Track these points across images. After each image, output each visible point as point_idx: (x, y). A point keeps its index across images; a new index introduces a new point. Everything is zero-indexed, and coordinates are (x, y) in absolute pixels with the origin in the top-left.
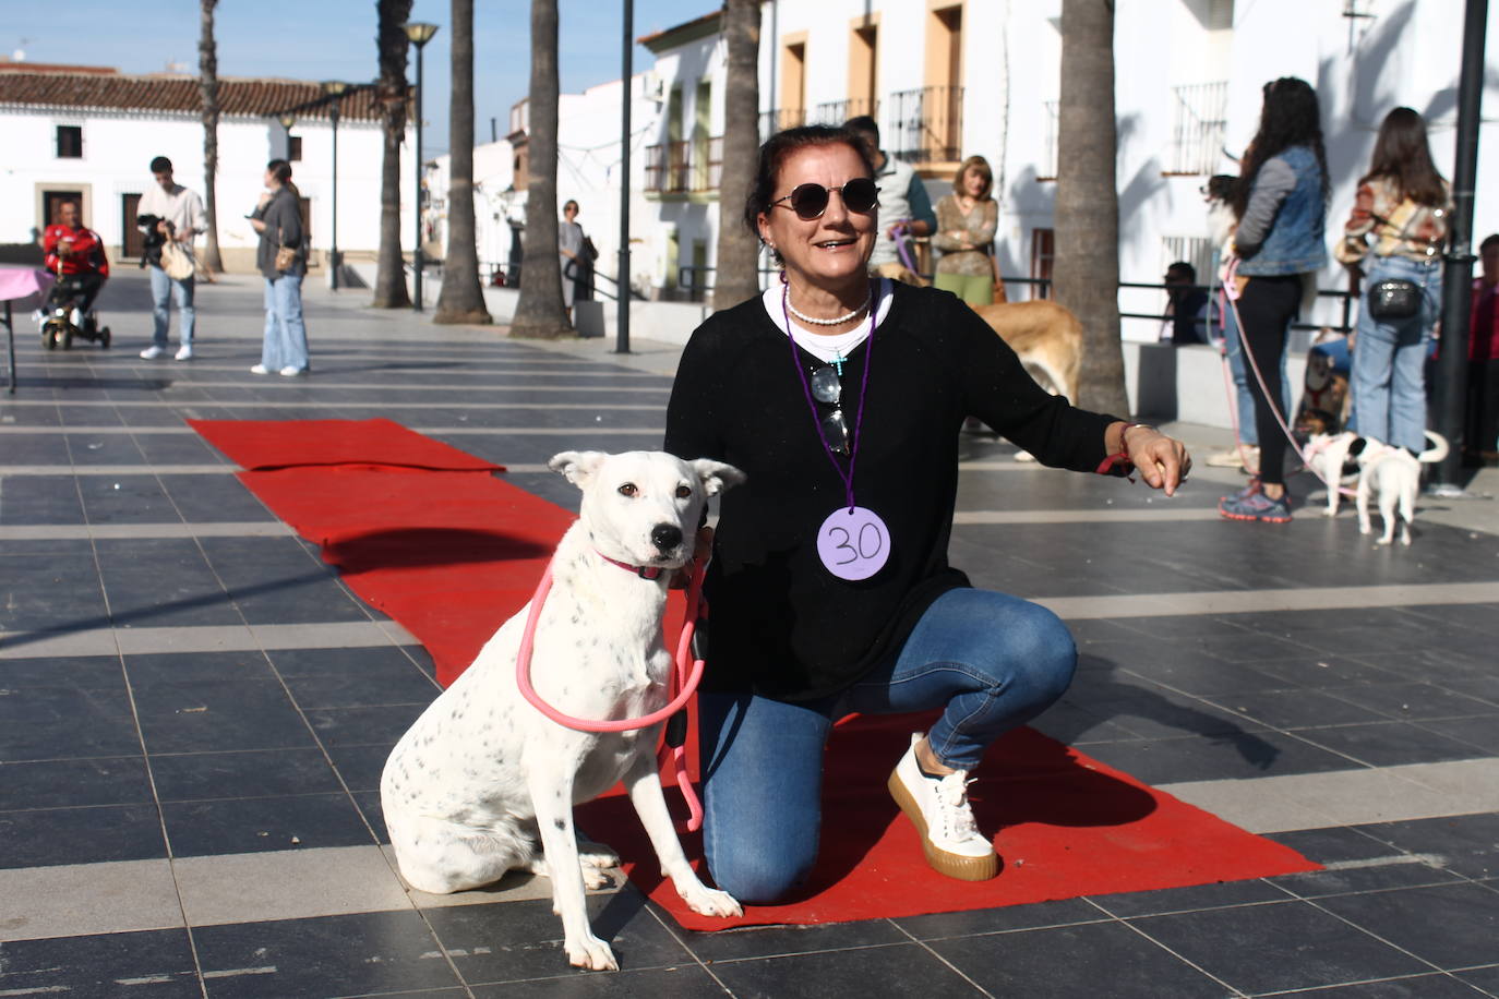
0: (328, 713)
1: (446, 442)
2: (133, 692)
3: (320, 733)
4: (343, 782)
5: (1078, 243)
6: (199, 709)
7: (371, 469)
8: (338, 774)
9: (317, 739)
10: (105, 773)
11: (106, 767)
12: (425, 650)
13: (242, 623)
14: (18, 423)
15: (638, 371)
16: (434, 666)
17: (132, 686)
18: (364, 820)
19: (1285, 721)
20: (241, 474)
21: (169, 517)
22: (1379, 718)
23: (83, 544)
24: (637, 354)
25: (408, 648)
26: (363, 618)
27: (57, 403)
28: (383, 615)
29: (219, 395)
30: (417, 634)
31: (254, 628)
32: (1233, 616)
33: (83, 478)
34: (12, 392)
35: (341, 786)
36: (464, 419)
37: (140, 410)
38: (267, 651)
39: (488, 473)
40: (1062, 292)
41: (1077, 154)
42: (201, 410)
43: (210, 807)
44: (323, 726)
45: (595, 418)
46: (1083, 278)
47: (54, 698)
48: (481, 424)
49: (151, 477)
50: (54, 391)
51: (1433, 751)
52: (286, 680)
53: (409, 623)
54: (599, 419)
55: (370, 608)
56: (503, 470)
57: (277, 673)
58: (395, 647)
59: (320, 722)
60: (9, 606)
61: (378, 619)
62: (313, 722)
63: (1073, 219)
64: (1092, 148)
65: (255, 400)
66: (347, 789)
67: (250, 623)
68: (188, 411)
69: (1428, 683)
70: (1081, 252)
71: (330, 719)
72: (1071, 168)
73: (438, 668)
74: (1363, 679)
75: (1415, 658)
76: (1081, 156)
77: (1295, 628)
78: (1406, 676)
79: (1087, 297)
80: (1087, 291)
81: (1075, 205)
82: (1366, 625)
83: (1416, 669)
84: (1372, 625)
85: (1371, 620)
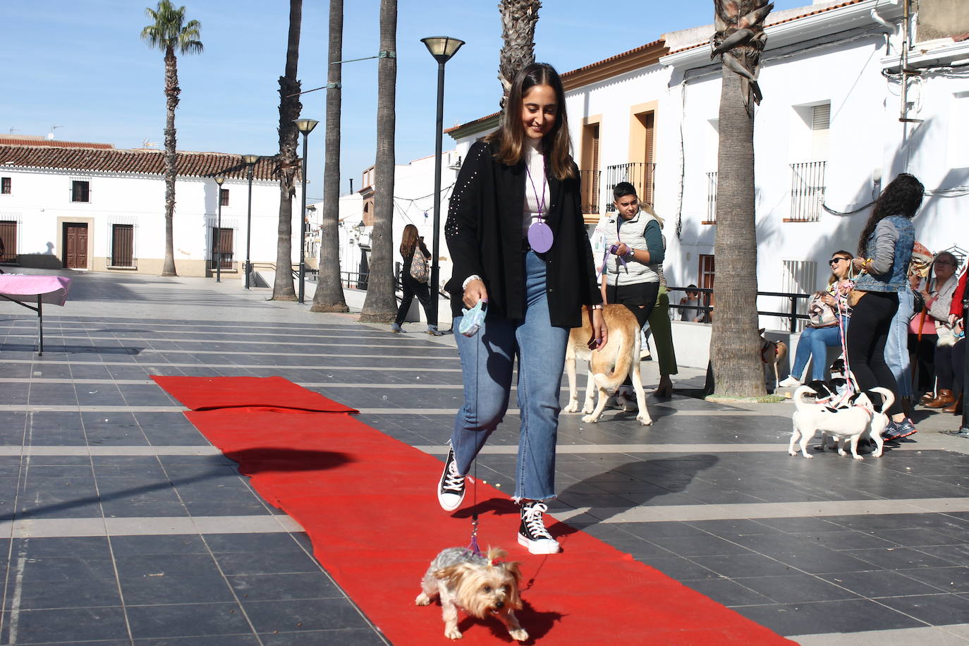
0: (242, 578)
1: (319, 393)
2: (116, 562)
3: (238, 592)
4: (252, 627)
5: (731, 266)
6: (158, 575)
7: (271, 410)
8: (249, 621)
9: (235, 597)
10: (97, 618)
11: (98, 613)
12: (307, 535)
13: (187, 516)
14: (43, 376)
15: (444, 345)
16: (312, 547)
17: (115, 558)
19: (872, 593)
20: (186, 413)
21: (139, 442)
22: (934, 591)
23: (85, 459)
25: (294, 534)
26: (265, 513)
27: (70, 363)
28: (281, 511)
29: (173, 358)
30: (303, 524)
31: (196, 519)
32: (835, 518)
33: (84, 414)
34: (40, 355)
35: (251, 629)
36: (331, 377)
37: (122, 368)
38: (203, 535)
39: (347, 414)
40: (720, 299)
41: (729, 210)
42: (162, 369)
43: (165, 643)
44: (239, 587)
45: (416, 377)
46: (733, 290)
47: (64, 565)
48: (342, 381)
49: (129, 413)
50: (67, 355)
52: (216, 555)
53: (298, 516)
54: (418, 378)
55: (271, 506)
56: (358, 412)
57: (210, 551)
58: (286, 533)
59: (239, 584)
60: (36, 501)
61: (275, 514)
62: (233, 584)
63: (727, 252)
64: (739, 206)
65: (196, 362)
66: (255, 631)
67: (192, 515)
68: (153, 369)
69: (966, 566)
70: (733, 273)
71: (244, 583)
72: (725, 219)
73: (314, 548)
74: (923, 563)
75: (957, 549)
76: (732, 211)
77: (876, 527)
78: (951, 561)
79: (736, 302)
80: (736, 298)
81: (729, 243)
82: (924, 525)
83: (958, 557)
84: (928, 525)
85: (928, 522)
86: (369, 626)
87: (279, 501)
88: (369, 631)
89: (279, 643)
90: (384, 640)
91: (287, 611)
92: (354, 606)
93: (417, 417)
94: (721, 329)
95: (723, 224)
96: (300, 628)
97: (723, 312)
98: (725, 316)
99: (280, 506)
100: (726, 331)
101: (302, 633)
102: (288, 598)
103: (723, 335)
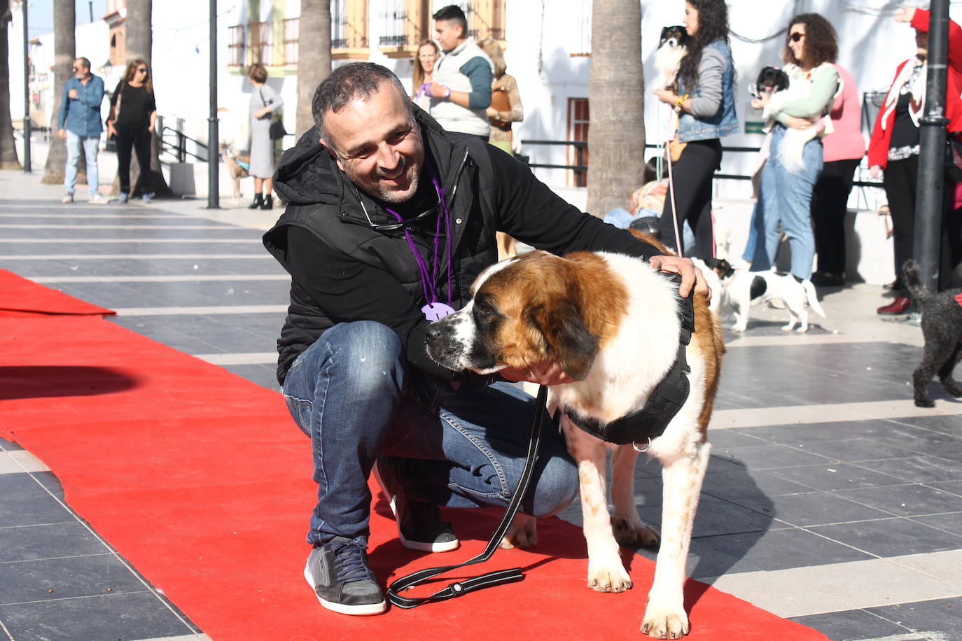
1: (60, 290)
5: (611, 109)
12: (54, 476)
15: (228, 225)
16: (63, 490)
18: (6, 631)
22: (882, 515)
24: (226, 209)
25: (36, 474)
28: (16, 446)
30: (46, 461)
32: (753, 430)
36: (75, 269)
39: (101, 316)
40: (597, 153)
41: (608, 34)
45: (193, 266)
46: (614, 141)
48: (91, 273)
51: (930, 542)
53: (37, 452)
54: (196, 267)
56: (114, 314)
58: (26, 473)
61: (8, 450)
63: (605, 90)
64: (621, 29)
69: (921, 484)
70: (613, 118)
72: (602, 46)
73: (65, 492)
74: (865, 481)
75: (909, 463)
76: (611, 36)
77: (806, 440)
78: (902, 478)
79: (618, 157)
80: (618, 151)
81: (607, 78)
82: (866, 435)
83: (910, 472)
84: (871, 435)
85: (870, 431)
86: (147, 589)
87: (12, 433)
88: (148, 595)
89: (23, 616)
90: (168, 606)
91: (31, 574)
92: (125, 564)
93: (198, 318)
94: (598, 193)
95: (599, 53)
96: (53, 594)
97: (601, 170)
98: (604, 176)
99: (15, 439)
100: (605, 196)
101: (54, 603)
102: (33, 558)
103: (602, 201)
